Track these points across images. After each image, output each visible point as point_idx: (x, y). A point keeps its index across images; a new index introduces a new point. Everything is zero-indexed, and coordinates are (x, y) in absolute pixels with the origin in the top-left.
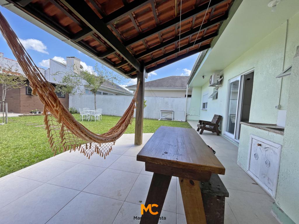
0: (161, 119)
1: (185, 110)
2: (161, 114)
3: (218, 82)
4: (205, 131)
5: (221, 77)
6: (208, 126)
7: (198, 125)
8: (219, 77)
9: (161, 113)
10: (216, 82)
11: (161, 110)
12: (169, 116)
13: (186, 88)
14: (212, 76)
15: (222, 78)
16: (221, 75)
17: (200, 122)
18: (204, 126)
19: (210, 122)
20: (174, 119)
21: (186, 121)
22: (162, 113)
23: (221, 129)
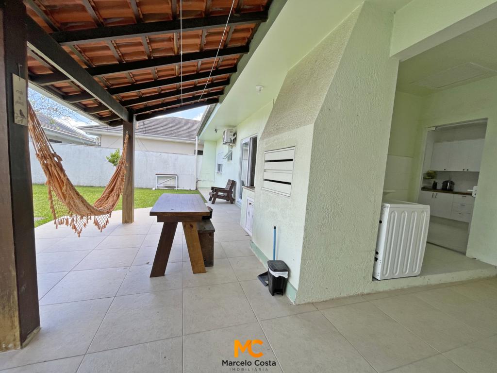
0: (158, 187)
1: (195, 174)
2: (156, 179)
3: (231, 141)
4: (218, 200)
5: (234, 135)
6: (222, 193)
7: (210, 194)
8: (232, 134)
9: (156, 177)
10: (229, 141)
11: (157, 173)
12: (171, 183)
13: (195, 140)
14: (224, 132)
15: (236, 136)
16: (234, 132)
17: (213, 188)
18: (217, 193)
19: (224, 189)
20: (178, 187)
21: (197, 189)
22: (158, 177)
23: (235, 196)
